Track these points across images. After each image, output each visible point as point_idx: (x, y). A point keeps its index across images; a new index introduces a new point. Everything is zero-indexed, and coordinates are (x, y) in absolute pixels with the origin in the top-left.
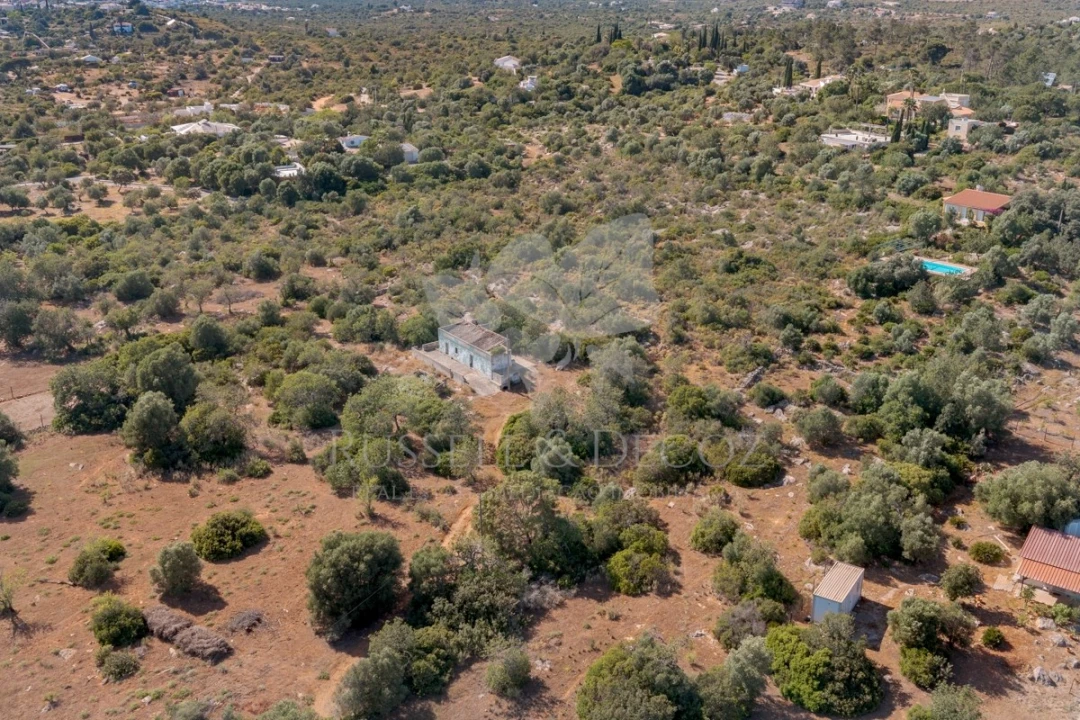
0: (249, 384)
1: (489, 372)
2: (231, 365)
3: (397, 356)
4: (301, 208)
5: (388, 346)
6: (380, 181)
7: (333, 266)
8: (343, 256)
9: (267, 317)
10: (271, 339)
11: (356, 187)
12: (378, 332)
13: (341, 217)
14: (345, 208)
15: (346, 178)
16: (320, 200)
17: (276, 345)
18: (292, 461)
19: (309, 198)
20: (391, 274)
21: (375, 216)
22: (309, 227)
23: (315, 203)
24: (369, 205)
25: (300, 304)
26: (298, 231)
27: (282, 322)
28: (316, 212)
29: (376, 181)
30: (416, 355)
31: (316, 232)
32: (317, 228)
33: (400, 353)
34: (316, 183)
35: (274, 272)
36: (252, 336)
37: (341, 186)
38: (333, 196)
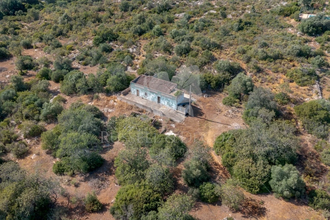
0: (26, 137)
1: (174, 106)
2: (8, 124)
3: (108, 101)
4: (6, 20)
5: (100, 95)
6: (40, 4)
7: (37, 48)
8: (40, 42)
9: (18, 85)
10: (27, 101)
11: (30, 7)
12: (90, 87)
13: (29, 22)
14: (29, 18)
15: (23, 4)
16: (14, 15)
17: (32, 106)
18: (93, 211)
19: (8, 14)
20: (71, 49)
21: (46, 20)
22: (15, 29)
23: (13, 16)
24: (40, 15)
25: (31, 72)
26: (10, 31)
27: (28, 87)
28: (14, 21)
29: (38, 4)
30: (119, 98)
31: (19, 31)
32: (19, 29)
33: (109, 98)
34: (9, 7)
35: (7, 55)
36: (14, 100)
37: (22, 7)
38: (21, 12)
